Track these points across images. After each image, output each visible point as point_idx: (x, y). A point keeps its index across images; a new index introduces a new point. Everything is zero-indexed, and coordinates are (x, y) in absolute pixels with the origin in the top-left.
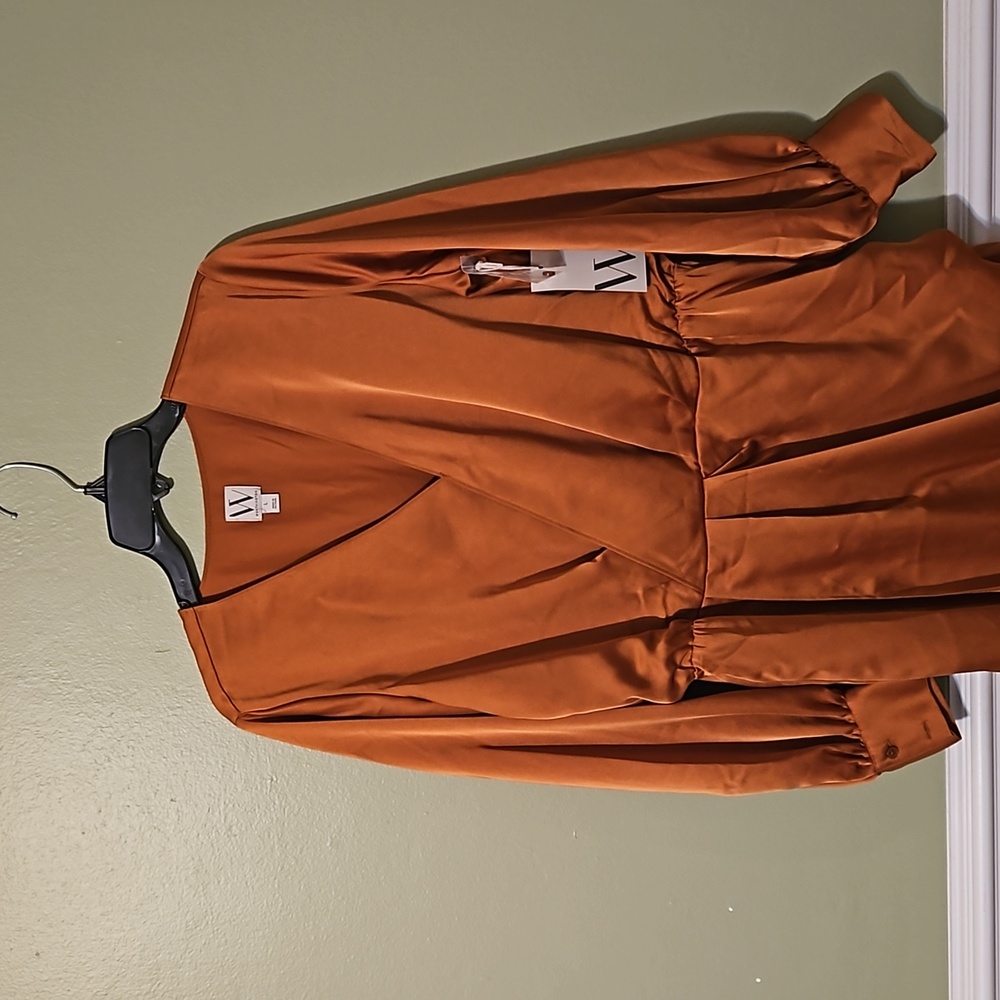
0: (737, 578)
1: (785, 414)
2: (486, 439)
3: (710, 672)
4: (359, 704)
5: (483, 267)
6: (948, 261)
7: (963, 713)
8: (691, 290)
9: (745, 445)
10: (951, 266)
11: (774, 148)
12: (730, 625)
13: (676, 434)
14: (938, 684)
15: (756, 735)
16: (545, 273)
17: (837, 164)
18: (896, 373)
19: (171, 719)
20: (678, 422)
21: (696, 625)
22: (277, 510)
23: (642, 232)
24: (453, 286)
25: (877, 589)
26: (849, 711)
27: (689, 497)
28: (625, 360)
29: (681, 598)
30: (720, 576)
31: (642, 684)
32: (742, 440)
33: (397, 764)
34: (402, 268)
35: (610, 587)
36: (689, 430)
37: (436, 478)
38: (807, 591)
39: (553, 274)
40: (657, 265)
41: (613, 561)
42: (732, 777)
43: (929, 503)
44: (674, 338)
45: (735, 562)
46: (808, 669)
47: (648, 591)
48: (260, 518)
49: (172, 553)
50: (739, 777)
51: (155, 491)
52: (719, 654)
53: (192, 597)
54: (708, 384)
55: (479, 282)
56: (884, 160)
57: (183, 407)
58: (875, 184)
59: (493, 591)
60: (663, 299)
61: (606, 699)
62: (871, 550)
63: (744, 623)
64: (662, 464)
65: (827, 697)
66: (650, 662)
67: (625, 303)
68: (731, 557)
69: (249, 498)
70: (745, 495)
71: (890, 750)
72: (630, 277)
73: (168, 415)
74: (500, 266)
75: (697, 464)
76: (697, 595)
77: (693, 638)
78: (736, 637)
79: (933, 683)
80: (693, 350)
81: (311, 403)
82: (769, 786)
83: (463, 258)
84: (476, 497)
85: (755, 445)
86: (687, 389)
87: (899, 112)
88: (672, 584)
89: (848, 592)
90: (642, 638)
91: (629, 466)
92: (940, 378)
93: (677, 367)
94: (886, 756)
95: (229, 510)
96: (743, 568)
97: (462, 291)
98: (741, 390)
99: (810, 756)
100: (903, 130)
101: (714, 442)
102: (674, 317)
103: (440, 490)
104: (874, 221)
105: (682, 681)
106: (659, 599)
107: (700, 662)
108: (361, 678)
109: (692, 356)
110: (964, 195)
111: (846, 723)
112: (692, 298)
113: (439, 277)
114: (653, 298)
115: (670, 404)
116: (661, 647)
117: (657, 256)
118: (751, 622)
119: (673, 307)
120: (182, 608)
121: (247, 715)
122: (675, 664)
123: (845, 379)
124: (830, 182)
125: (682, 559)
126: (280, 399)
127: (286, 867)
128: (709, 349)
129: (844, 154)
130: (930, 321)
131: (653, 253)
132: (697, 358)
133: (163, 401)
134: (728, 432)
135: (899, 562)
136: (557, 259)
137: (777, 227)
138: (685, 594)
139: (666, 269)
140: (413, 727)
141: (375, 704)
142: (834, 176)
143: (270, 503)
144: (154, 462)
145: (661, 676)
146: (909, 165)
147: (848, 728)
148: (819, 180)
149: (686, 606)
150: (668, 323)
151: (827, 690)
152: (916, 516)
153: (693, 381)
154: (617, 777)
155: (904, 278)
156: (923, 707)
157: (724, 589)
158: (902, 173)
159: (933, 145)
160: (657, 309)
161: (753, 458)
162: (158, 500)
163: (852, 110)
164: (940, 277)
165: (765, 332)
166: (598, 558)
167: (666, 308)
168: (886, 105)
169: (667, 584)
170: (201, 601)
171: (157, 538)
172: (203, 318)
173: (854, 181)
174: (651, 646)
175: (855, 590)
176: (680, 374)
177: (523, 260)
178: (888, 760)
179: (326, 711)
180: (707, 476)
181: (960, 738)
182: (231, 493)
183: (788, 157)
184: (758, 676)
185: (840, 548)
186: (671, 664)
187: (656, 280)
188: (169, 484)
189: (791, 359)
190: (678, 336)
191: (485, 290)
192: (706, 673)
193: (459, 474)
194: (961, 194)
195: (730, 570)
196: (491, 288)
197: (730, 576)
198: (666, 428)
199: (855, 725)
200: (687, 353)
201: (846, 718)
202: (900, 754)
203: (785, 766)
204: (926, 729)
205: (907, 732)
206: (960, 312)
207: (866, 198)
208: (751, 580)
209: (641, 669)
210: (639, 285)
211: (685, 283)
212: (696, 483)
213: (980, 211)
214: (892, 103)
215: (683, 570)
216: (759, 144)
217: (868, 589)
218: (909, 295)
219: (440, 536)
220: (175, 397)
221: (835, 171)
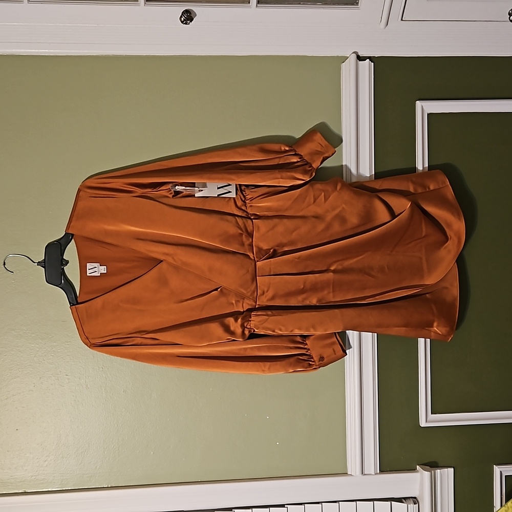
0: (267, 297)
1: (284, 241)
2: (180, 247)
3: (257, 329)
4: (133, 340)
5: (178, 188)
6: (339, 187)
7: (350, 347)
8: (251, 197)
9: (272, 251)
10: (340, 190)
11: (281, 149)
12: (264, 313)
13: (246, 247)
14: (339, 336)
15: (274, 353)
16: (199, 190)
17: (302, 154)
18: (321, 226)
19: (66, 346)
20: (247, 243)
21: (253, 313)
22: (106, 272)
23: (233, 177)
24: (167, 194)
25: (317, 302)
26: (306, 344)
27: (251, 269)
28: (227, 221)
29: (248, 304)
30: (262, 297)
31: (232, 333)
32: (270, 249)
33: (146, 363)
34: (150, 188)
35: (223, 300)
36: (251, 245)
37: (162, 261)
38: (293, 302)
39: (202, 190)
40: (240, 188)
41: (224, 290)
42: (265, 367)
43: (334, 271)
44: (245, 213)
45: (267, 292)
46: (291, 329)
47: (237, 301)
48: (99, 275)
49: (68, 287)
50: (267, 367)
51: (62, 265)
52: (259, 323)
53: (74, 301)
54: (257, 229)
55: (177, 193)
56: (318, 153)
57: (73, 235)
58: (314, 161)
59: (182, 301)
60: (242, 199)
61: (220, 339)
62: (315, 288)
63: (269, 313)
64: (242, 257)
65: (299, 339)
66: (235, 326)
67: (228, 201)
68: (266, 290)
69: (96, 267)
70: (270, 269)
71: (322, 358)
72: (230, 192)
73: (68, 238)
74: (184, 188)
75: (254, 257)
76: (254, 304)
77: (251, 318)
78: (267, 317)
79: (337, 335)
80: (252, 217)
81: (118, 234)
82: (278, 371)
83: (171, 185)
84: (176, 268)
85: (275, 251)
86: (249, 231)
87: (323, 137)
88: (245, 299)
89: (307, 303)
90: (234, 318)
91: (230, 257)
92: (337, 228)
93: (246, 223)
94: (320, 361)
95: (88, 272)
96: (270, 294)
97: (171, 196)
98: (268, 231)
99: (292, 360)
100: (324, 142)
101: (260, 250)
102: (245, 206)
103: (163, 265)
104: (314, 174)
105: (247, 332)
106: (241, 305)
107: (253, 326)
108: (134, 331)
109: (251, 219)
110: (349, 165)
111: (305, 349)
112: (252, 199)
113: (163, 191)
114: (238, 199)
115: (244, 236)
116: (239, 320)
117: (240, 185)
118: (272, 312)
119: (245, 202)
120: (71, 306)
121: (93, 344)
122: (244, 326)
123: (304, 228)
124: (299, 160)
125: (249, 290)
126: (108, 233)
127: (107, 400)
128: (258, 217)
129: (304, 151)
130: (334, 209)
131: (239, 184)
132: (253, 220)
133: (66, 233)
134: (265, 247)
135: (326, 292)
136: (205, 186)
137: (279, 176)
138: (250, 303)
139: (243, 189)
140: (152, 349)
141: (139, 341)
142: (300, 158)
143: (103, 269)
144: (62, 254)
145: (239, 331)
146: (326, 155)
147: (306, 350)
148: (295, 159)
149: (250, 307)
150: (243, 208)
151: (298, 337)
152: (330, 275)
153: (251, 228)
154: (224, 367)
155: (323, 194)
156: (333, 343)
157: (263, 301)
158: (323, 158)
159: (336, 149)
160: (239, 203)
161: (274, 254)
162: (63, 268)
163: (309, 135)
164: (335, 194)
165: (277, 211)
166: (219, 290)
167: (243, 203)
168: (319, 135)
169: (244, 299)
170: (78, 303)
171: (63, 281)
172: (80, 204)
173: (307, 160)
174: (236, 320)
175: (310, 302)
176: (247, 225)
177: (193, 185)
178: (321, 362)
179: (122, 343)
180: (258, 261)
181: (347, 355)
182: (89, 266)
183: (286, 151)
184: (274, 331)
185: (303, 288)
186: (243, 326)
187: (239, 193)
188: (67, 262)
189: (285, 221)
190: (247, 212)
191: (179, 196)
192: (256, 330)
193: (170, 259)
194: (347, 164)
195: (265, 294)
196: (181, 195)
197: (266, 297)
198: (243, 244)
199: (309, 349)
200: (250, 218)
201: (305, 347)
202: (325, 360)
203: (283, 363)
204: (334, 351)
205: (327, 353)
206: (344, 206)
207: (311, 166)
208: (273, 298)
209: (232, 328)
210: (233, 195)
211: (249, 194)
212: (253, 264)
213: (354, 171)
214: (321, 134)
215: (249, 294)
216: (275, 147)
217: (314, 301)
218: (326, 199)
219: (163, 282)
220: (70, 232)
221: (301, 157)
